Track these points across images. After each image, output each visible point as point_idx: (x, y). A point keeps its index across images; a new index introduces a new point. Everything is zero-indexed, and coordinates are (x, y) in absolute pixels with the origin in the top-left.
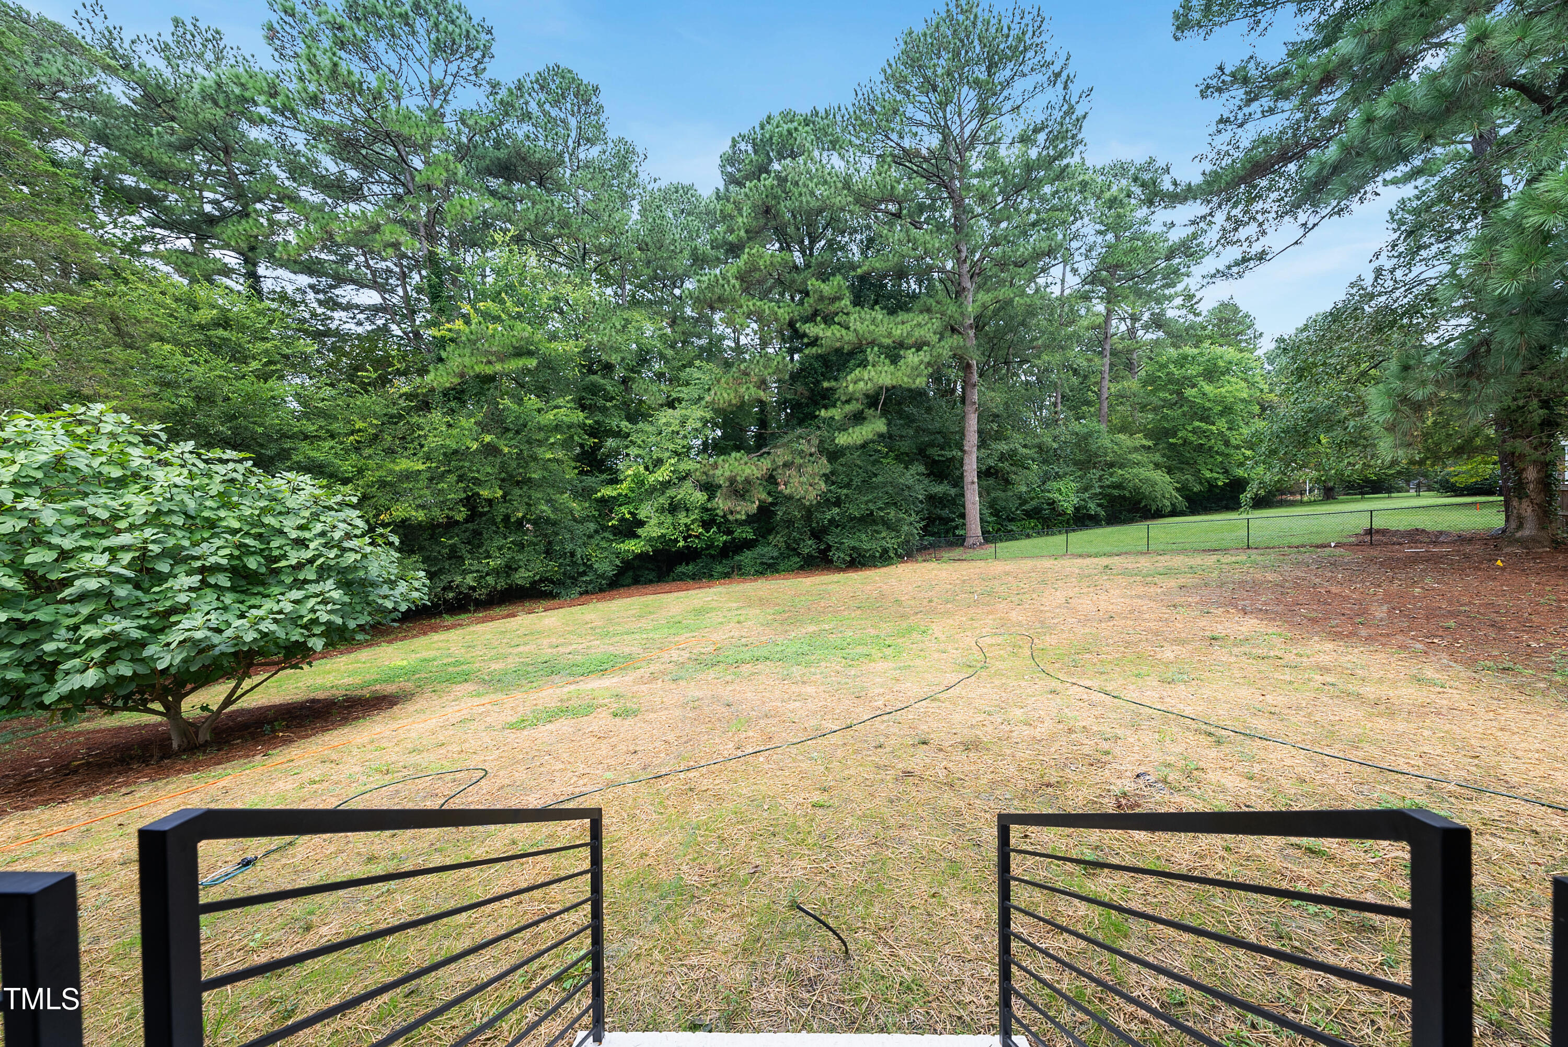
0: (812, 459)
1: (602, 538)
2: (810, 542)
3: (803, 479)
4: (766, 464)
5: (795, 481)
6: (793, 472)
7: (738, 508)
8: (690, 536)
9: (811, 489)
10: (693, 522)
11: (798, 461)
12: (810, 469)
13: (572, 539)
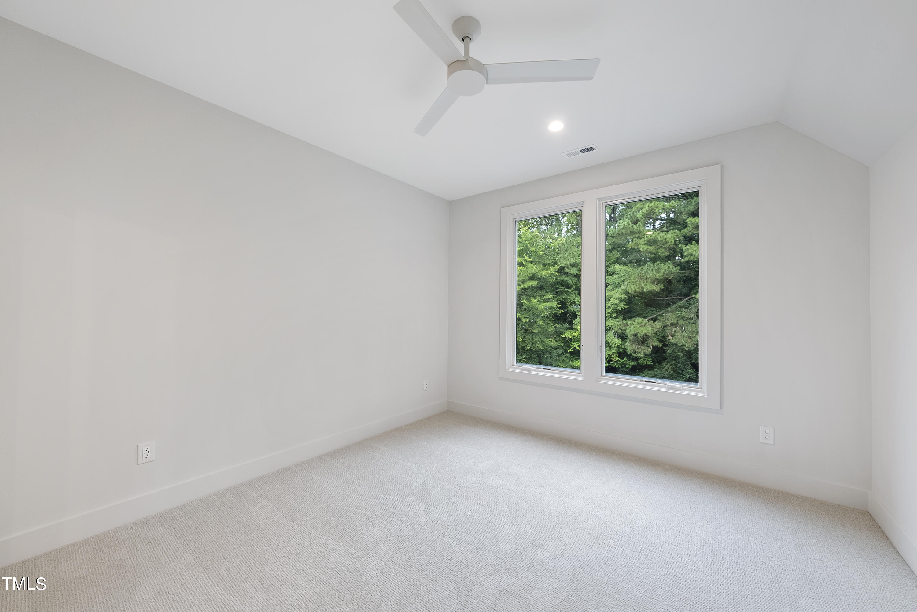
0: (692, 321)
1: (565, 357)
2: (690, 371)
3: (685, 334)
4: (658, 325)
5: (679, 335)
6: (678, 329)
7: (639, 350)
8: (611, 361)
9: (689, 340)
10: (613, 354)
11: (681, 322)
12: (689, 328)
13: (551, 357)
